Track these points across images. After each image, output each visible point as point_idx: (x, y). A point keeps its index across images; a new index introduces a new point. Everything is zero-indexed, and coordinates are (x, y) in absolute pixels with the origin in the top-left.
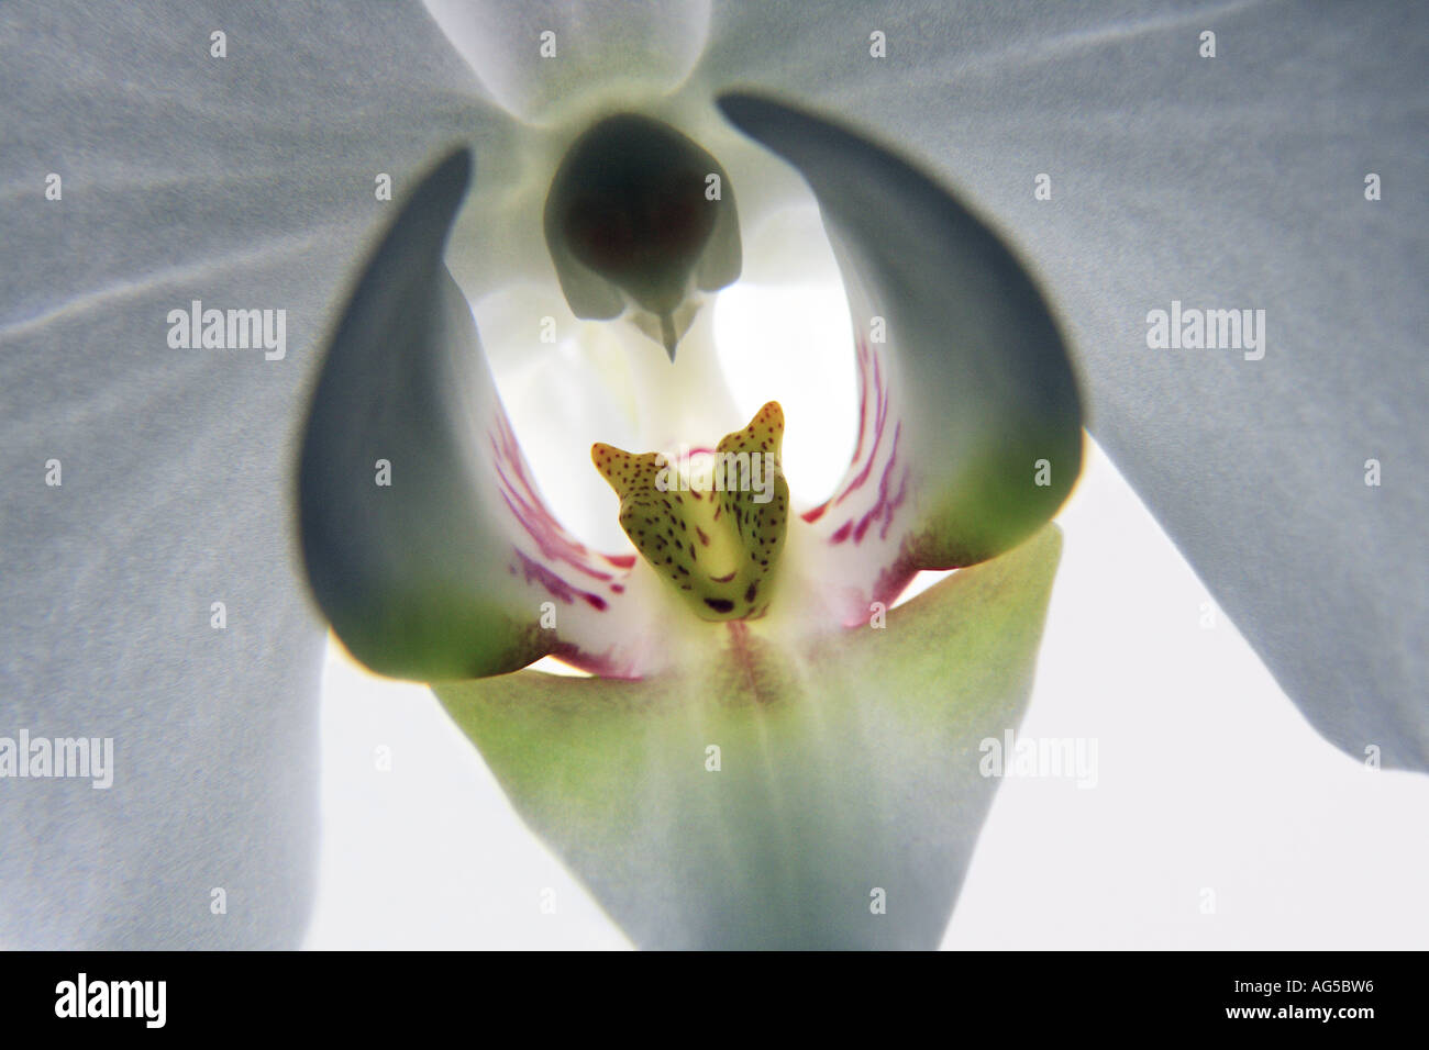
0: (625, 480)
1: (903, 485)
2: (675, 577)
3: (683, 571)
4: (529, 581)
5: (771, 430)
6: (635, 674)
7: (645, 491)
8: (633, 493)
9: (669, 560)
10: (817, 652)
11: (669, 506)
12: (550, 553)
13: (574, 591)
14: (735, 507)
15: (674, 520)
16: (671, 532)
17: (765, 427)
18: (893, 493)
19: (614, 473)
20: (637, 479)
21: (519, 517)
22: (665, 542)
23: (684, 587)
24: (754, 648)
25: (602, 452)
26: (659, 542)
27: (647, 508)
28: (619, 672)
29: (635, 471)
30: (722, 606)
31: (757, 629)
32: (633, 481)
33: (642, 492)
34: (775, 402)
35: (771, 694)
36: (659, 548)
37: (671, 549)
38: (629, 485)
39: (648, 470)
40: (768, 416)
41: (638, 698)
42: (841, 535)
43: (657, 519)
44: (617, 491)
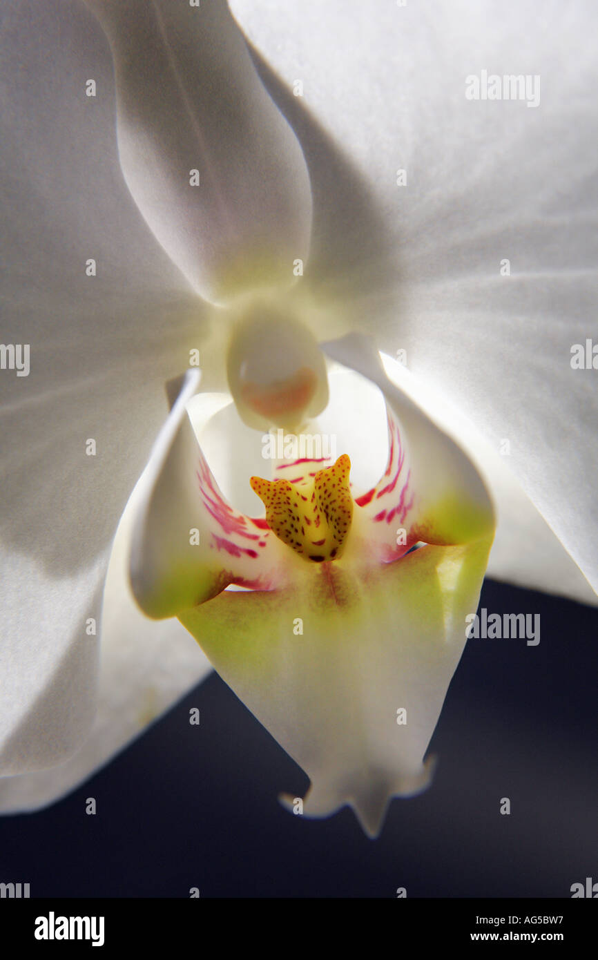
0: (268, 498)
1: (412, 500)
2: (295, 548)
3: (299, 544)
4: (219, 550)
5: (343, 471)
6: (271, 588)
7: (279, 505)
8: (273, 506)
9: (292, 541)
10: (367, 577)
11: (291, 511)
12: (228, 530)
13: (241, 550)
14: (325, 511)
15: (294, 518)
16: (292, 526)
17: (340, 469)
18: (407, 502)
19: (263, 493)
20: (275, 498)
21: (210, 511)
22: (290, 533)
23: (299, 552)
24: (334, 573)
25: (256, 482)
26: (287, 533)
27: (280, 515)
28: (263, 588)
29: (273, 493)
30: (317, 559)
31: (336, 563)
32: (273, 499)
33: (278, 506)
34: (345, 455)
35: (343, 600)
36: (287, 536)
37: (293, 535)
38: (270, 501)
39: (280, 493)
40: (342, 464)
41: (273, 603)
42: (380, 517)
43: (286, 521)
44: (264, 502)
